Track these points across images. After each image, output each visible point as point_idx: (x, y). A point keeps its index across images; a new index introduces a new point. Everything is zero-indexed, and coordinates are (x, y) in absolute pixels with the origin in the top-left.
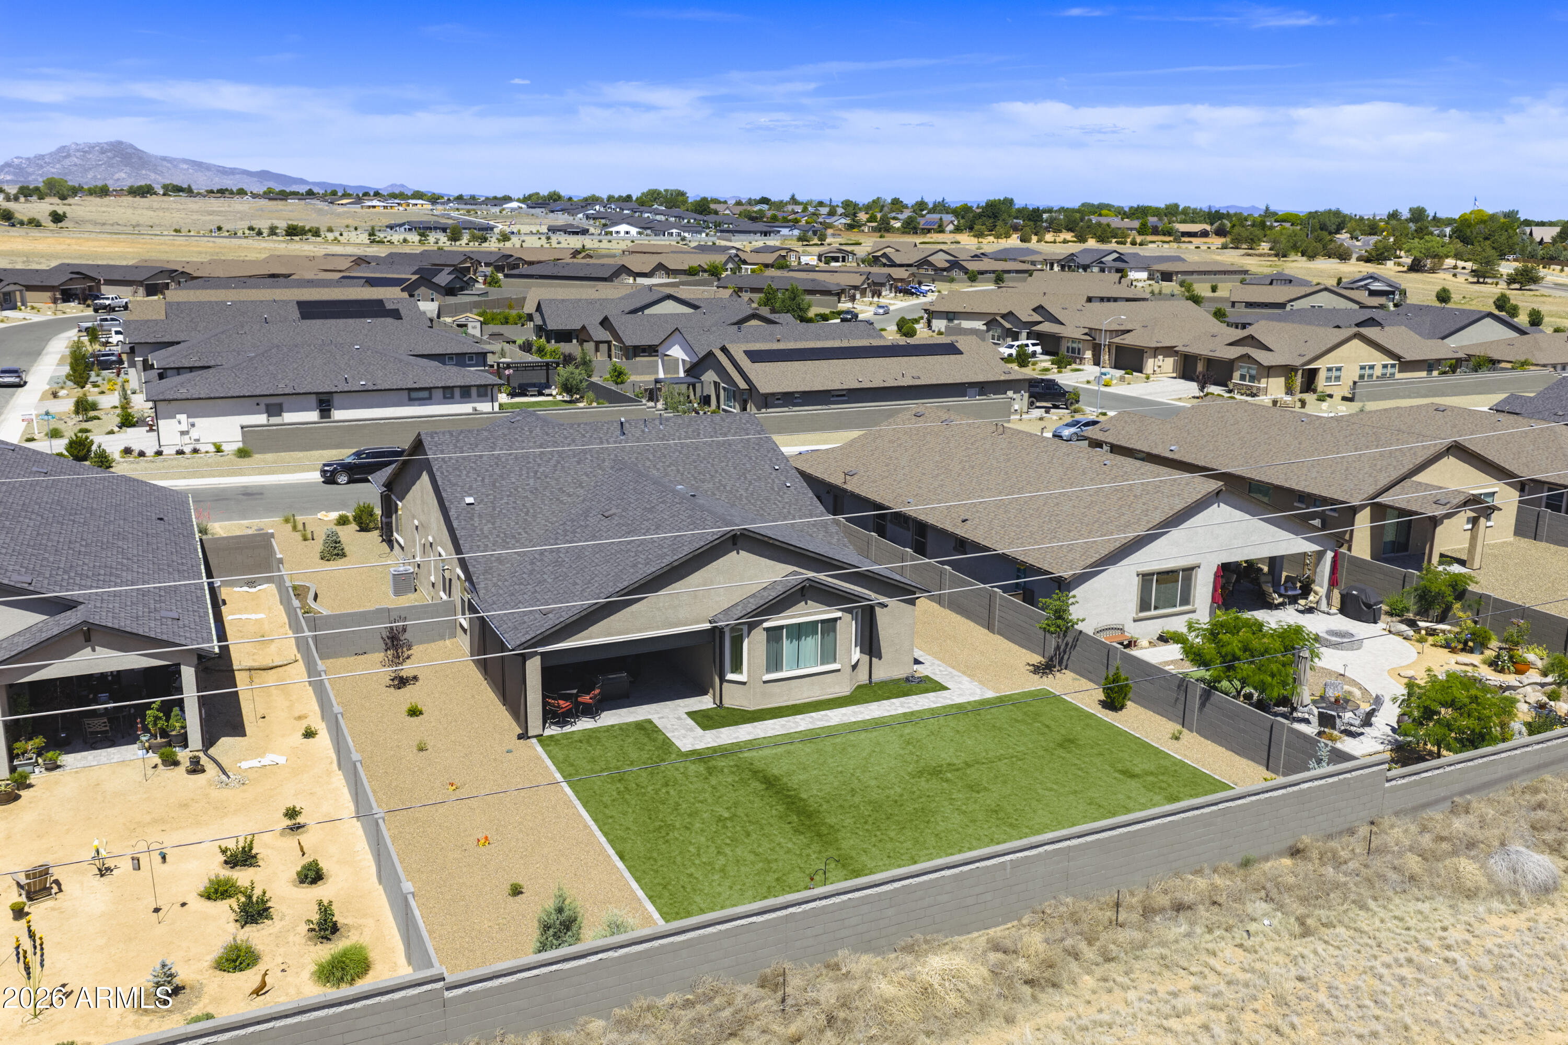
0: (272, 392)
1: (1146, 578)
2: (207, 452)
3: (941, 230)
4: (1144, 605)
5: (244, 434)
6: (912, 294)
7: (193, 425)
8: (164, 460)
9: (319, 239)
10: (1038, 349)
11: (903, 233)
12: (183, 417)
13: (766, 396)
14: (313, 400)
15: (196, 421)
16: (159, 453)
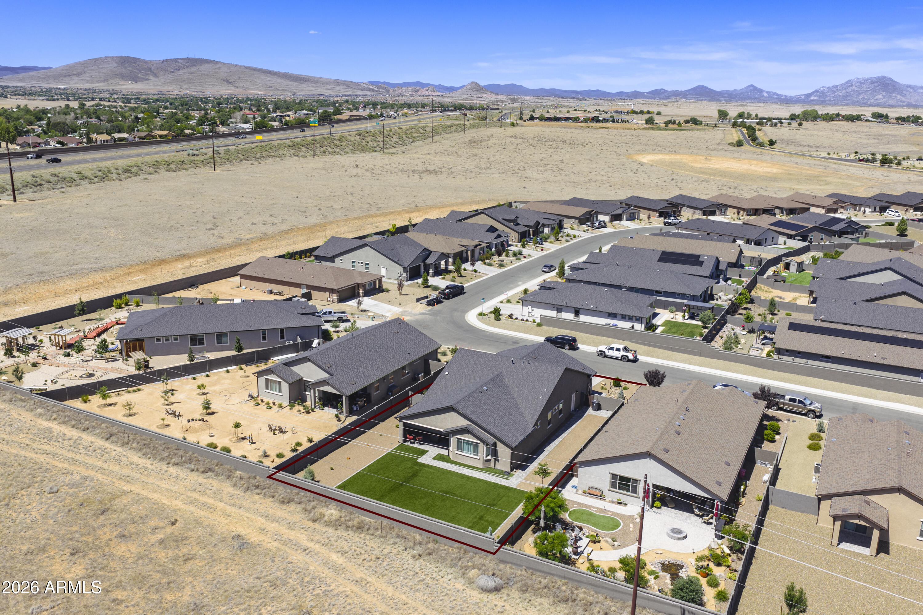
0: (559, 304)
2: (530, 322)
5: (541, 317)
8: (516, 322)
14: (573, 310)
16: (517, 319)
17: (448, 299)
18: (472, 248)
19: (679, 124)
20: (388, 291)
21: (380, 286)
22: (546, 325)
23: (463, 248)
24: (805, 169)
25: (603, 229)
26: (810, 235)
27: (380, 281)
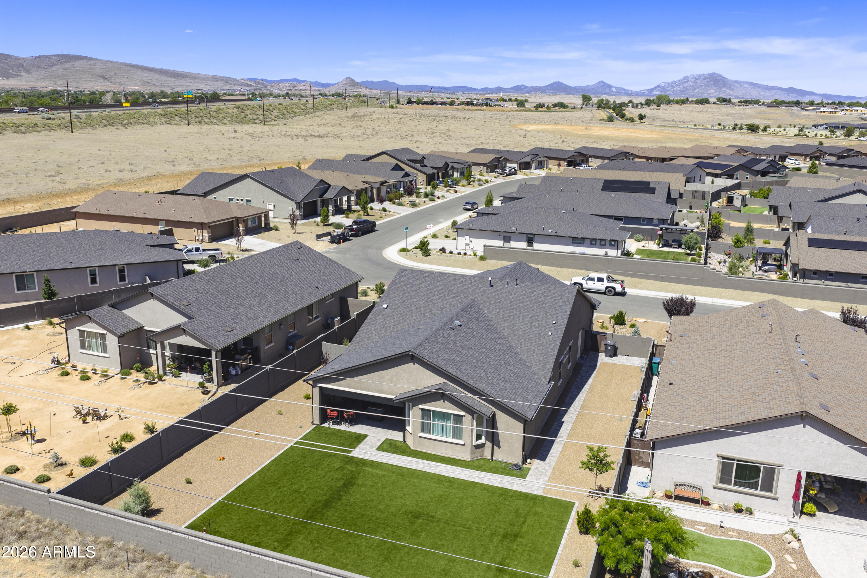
0: (506, 230)
1: (726, 460)
2: (470, 255)
4: (724, 478)
5: (484, 249)
7: (471, 241)
8: (451, 256)
12: (467, 237)
14: (525, 236)
15: (473, 239)
16: (451, 252)
17: (357, 236)
18: (378, 185)
19: (548, 107)
20: (277, 229)
21: (267, 224)
22: (492, 258)
23: (367, 186)
24: (682, 135)
25: (513, 176)
26: (736, 174)
27: (267, 217)
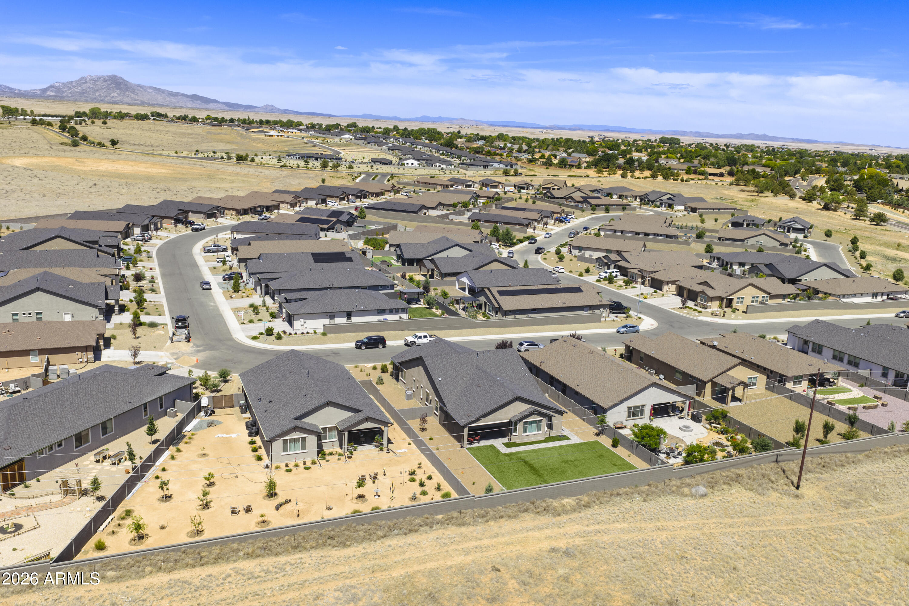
0: (331, 311)
1: (630, 408)
2: (312, 333)
3: (579, 167)
4: (629, 416)
5: (324, 327)
6: (563, 222)
9: (254, 164)
10: (618, 274)
11: (559, 167)
13: (506, 311)
14: (345, 314)
16: (292, 334)
20: (114, 338)
22: (330, 333)
